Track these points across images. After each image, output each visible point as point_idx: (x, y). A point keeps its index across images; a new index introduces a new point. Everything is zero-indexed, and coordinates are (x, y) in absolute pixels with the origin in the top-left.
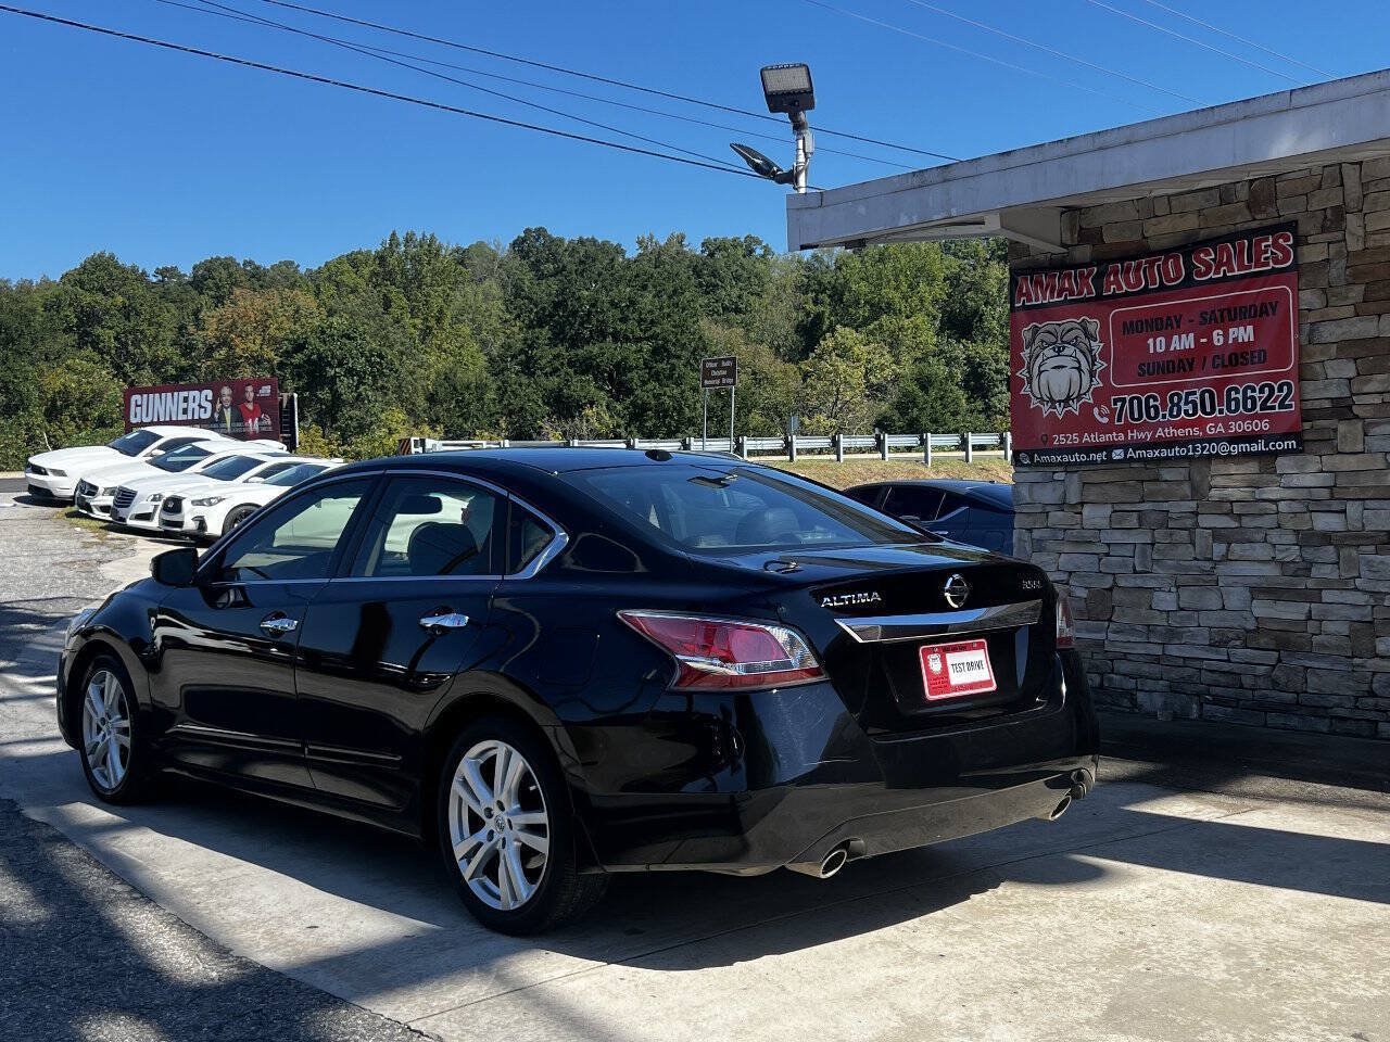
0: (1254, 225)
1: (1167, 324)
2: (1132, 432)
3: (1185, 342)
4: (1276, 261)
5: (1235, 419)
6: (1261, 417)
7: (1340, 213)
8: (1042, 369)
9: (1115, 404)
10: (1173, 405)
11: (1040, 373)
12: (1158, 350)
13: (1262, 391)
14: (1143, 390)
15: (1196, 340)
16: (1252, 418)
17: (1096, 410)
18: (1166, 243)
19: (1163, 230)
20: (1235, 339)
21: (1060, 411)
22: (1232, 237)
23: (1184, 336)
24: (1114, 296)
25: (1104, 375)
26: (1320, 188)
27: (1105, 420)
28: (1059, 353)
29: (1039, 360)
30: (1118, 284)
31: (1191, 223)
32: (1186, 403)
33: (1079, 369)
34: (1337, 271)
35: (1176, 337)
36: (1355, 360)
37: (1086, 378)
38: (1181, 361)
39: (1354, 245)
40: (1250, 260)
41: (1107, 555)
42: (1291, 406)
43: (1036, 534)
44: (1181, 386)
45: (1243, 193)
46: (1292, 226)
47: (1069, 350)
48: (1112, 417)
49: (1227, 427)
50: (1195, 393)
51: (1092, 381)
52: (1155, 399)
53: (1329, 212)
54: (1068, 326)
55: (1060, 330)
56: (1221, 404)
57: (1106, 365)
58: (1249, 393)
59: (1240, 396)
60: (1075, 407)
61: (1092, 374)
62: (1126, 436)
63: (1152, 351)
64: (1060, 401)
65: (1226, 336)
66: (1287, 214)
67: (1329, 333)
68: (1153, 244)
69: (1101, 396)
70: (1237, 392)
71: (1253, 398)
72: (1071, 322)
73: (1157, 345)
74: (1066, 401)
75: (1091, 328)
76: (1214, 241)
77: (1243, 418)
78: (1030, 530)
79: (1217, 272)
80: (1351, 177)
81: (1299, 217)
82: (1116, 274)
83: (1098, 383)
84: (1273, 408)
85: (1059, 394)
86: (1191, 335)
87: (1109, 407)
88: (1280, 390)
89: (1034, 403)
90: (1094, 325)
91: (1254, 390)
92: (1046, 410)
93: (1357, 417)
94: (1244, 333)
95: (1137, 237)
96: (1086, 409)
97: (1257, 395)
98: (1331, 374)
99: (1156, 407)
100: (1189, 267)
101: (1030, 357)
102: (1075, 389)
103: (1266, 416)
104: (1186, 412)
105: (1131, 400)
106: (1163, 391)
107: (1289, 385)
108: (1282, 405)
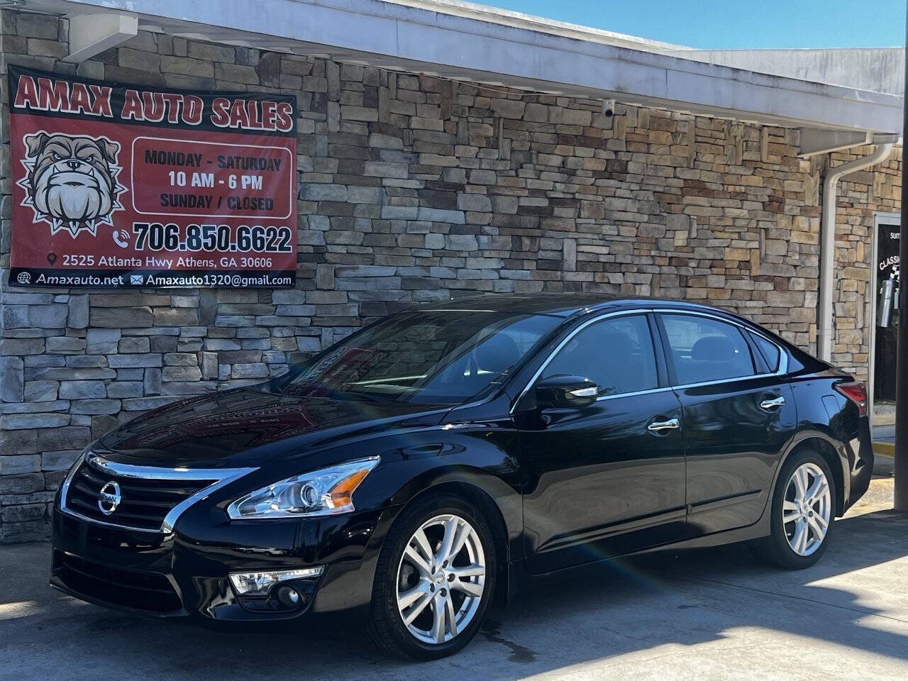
0: (263, 90)
1: (191, 162)
2: (150, 259)
3: (204, 180)
4: (280, 125)
5: (247, 256)
6: (266, 256)
7: (325, 97)
8: (52, 182)
9: (136, 230)
10: (191, 237)
11: (49, 187)
12: (179, 183)
13: (268, 234)
14: (165, 220)
15: (216, 181)
16: (260, 256)
17: (116, 234)
18: (183, 83)
19: (179, 71)
20: (249, 186)
21: (74, 231)
22: (247, 96)
23: (204, 175)
24: (133, 121)
25: (126, 199)
26: (311, 74)
27: (124, 245)
28: (74, 169)
29: (49, 172)
30: (137, 110)
31: (207, 71)
32: (206, 237)
33: (98, 189)
34: (322, 144)
35: (195, 175)
36: (329, 217)
37: (106, 200)
38: (201, 197)
39: (334, 127)
40: (260, 120)
41: (114, 380)
42: (289, 249)
43: (31, 361)
44: (200, 221)
45: (255, 60)
46: (291, 99)
47: (86, 168)
48: (130, 242)
49: (239, 262)
50: (213, 229)
51: (112, 204)
52: (176, 230)
53: (317, 96)
54: (83, 142)
55: (73, 144)
56: (233, 241)
57: (126, 190)
58: (259, 234)
59: (250, 236)
60: (92, 228)
61: (112, 196)
62: (144, 262)
63: (173, 184)
64: (74, 221)
65: (239, 180)
66: (287, 88)
67: (318, 193)
68: (171, 82)
69: (123, 219)
70: (248, 232)
71: (262, 239)
72: (84, 138)
73: (178, 179)
74: (83, 220)
75: (110, 150)
76: (231, 95)
77: (255, 256)
78: (23, 358)
79: (233, 123)
80: (333, 71)
81: (297, 93)
82: (136, 100)
83: (119, 207)
84: (275, 249)
85: (74, 211)
86: (211, 176)
87: (131, 233)
88: (281, 235)
89: (38, 219)
90: (114, 147)
91: (262, 232)
92: (55, 227)
93: (326, 262)
94: (253, 181)
95: (154, 70)
96: (105, 231)
97: (265, 236)
98: (313, 225)
99: (175, 237)
100: (208, 110)
101: (36, 168)
102: (93, 209)
103: (271, 255)
104: (206, 245)
105: (153, 228)
106: (183, 222)
107: (287, 231)
108: (281, 248)
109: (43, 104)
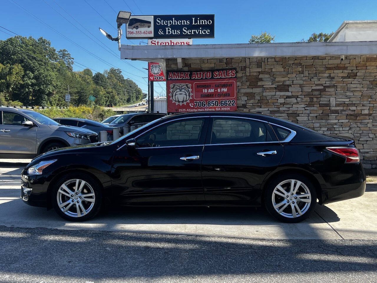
0: (227, 68)
1: (208, 87)
2: (199, 109)
3: (212, 91)
4: (232, 76)
5: (223, 107)
6: (228, 107)
7: (245, 67)
8: (176, 94)
9: (195, 103)
10: (209, 104)
11: (175, 95)
12: (205, 92)
13: (229, 102)
14: (202, 100)
15: (214, 90)
16: (226, 107)
17: (190, 104)
18: (206, 69)
19: (205, 66)
20: (223, 91)
21: (181, 104)
22: (223, 70)
23: (211, 89)
24: (194, 79)
26: (241, 62)
27: (192, 106)
28: (181, 91)
29: (175, 92)
30: (196, 76)
31: (212, 65)
32: (212, 103)
33: (186, 95)
34: (244, 79)
35: (209, 90)
36: (247, 97)
37: (188, 97)
38: (211, 94)
39: (248, 74)
40: (226, 75)
41: (191, 136)
42: (235, 105)
44: (211, 100)
45: (225, 61)
46: (235, 69)
47: (183, 90)
48: (194, 106)
49: (221, 109)
50: (214, 102)
51: (189, 98)
52: (205, 102)
53: (243, 67)
55: (181, 86)
56: (219, 104)
57: (193, 94)
58: (226, 102)
59: (224, 103)
60: (185, 103)
61: (189, 96)
62: (197, 110)
63: (204, 92)
64: (181, 102)
65: (221, 90)
66: (234, 66)
67: (243, 91)
68: (203, 69)
69: (192, 101)
70: (223, 102)
71: (227, 103)
72: (183, 84)
73: (205, 91)
74: (183, 102)
75: (189, 86)
76: (218, 70)
77: (225, 107)
78: (172, 131)
79: (219, 76)
80: (247, 61)
81: (237, 67)
82: (195, 74)
83: (191, 98)
84: (231, 105)
85: (181, 100)
86: (213, 89)
87: (194, 104)
88: (232, 102)
89: (173, 102)
90: (190, 85)
91: (227, 101)
92: (177, 103)
93: (247, 108)
94: (225, 90)
95: (200, 67)
96: (188, 104)
97: (228, 102)
98: (242, 99)
99: (204, 104)
100: (212, 75)
101: (173, 91)
102: (185, 99)
103: (229, 107)
104: (212, 105)
105: (199, 102)
106: (206, 100)
107: (234, 101)
108: (233, 105)
109: (174, 78)
